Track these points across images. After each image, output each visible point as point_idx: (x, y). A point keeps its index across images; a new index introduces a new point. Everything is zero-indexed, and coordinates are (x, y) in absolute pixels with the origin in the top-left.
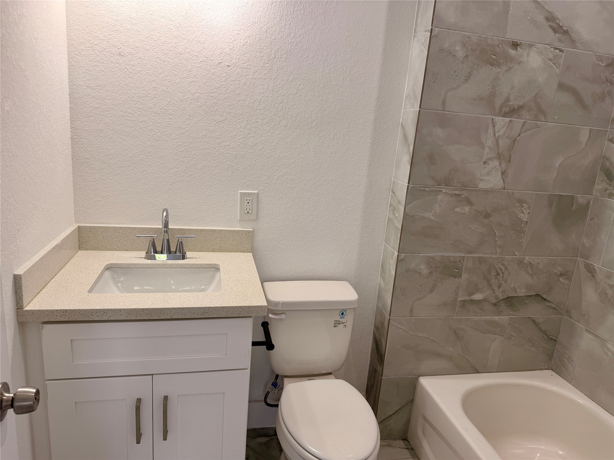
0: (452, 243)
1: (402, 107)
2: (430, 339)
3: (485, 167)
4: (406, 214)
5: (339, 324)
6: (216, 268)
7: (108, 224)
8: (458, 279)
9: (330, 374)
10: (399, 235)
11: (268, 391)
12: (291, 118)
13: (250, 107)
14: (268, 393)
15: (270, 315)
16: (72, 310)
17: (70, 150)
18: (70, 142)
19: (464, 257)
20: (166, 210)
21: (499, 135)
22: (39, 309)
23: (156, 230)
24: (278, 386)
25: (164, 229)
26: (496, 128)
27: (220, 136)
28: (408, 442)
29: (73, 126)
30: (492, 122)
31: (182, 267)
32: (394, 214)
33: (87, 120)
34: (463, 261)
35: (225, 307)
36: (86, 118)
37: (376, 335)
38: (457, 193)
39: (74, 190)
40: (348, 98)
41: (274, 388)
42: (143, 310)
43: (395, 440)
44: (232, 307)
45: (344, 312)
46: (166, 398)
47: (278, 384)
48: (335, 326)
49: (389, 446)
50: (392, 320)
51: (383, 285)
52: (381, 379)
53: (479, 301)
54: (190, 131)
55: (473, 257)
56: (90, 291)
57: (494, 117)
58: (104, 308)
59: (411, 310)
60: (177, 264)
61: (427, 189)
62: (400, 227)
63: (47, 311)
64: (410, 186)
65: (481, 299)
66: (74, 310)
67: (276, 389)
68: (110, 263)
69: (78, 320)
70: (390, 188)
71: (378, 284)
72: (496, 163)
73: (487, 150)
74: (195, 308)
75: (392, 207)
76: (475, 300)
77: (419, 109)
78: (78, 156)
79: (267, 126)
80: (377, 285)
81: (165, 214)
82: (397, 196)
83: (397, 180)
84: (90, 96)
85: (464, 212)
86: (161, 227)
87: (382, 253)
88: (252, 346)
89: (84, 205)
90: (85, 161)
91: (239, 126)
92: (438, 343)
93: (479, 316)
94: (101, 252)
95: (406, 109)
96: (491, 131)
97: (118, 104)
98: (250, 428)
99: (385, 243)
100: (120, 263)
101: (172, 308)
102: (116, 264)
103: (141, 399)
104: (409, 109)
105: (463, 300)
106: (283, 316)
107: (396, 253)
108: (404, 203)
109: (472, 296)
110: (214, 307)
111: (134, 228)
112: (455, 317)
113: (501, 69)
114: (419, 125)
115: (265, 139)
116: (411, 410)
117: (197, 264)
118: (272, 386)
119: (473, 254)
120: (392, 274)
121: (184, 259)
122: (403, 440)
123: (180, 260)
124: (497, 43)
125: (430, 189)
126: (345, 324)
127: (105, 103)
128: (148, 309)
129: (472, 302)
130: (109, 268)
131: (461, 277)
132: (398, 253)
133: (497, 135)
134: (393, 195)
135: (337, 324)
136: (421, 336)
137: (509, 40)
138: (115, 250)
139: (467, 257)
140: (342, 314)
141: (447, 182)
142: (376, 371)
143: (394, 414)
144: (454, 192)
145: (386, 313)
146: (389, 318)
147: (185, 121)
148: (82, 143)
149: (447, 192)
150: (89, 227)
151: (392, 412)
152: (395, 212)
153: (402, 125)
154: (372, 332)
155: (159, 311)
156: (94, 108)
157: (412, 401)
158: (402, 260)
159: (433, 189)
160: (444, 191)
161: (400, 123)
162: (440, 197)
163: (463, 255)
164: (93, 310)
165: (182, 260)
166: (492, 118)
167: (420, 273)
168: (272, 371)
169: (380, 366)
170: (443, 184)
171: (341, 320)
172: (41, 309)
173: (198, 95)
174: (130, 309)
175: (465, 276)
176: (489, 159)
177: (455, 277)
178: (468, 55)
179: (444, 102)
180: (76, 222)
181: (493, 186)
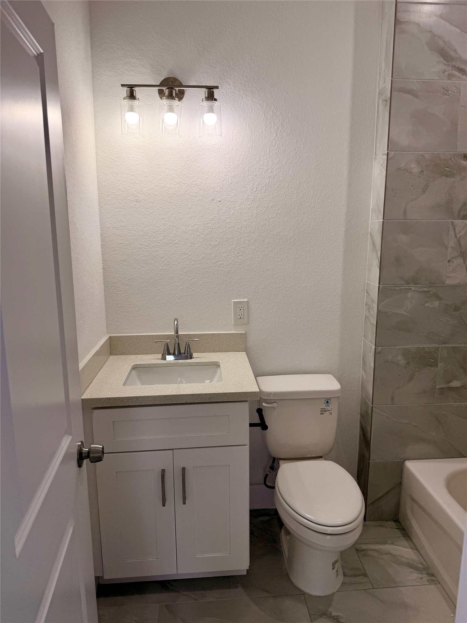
0: (426, 335)
1: (369, 218)
2: (412, 425)
3: (449, 266)
4: (380, 311)
5: (325, 411)
6: (216, 365)
7: (132, 333)
8: (435, 368)
9: (321, 457)
10: (375, 331)
11: (267, 474)
12: (273, 237)
13: (238, 232)
14: (267, 475)
15: (264, 404)
16: (114, 398)
17: (103, 277)
18: (101, 271)
19: (438, 348)
20: (176, 319)
21: (460, 236)
22: (91, 398)
23: (169, 337)
24: (275, 469)
25: (176, 335)
26: (456, 230)
27: (215, 257)
28: (400, 523)
29: (104, 259)
30: (452, 225)
31: (190, 365)
32: (370, 312)
33: (114, 253)
34: (438, 351)
35: (226, 393)
36: (113, 251)
37: (362, 423)
38: (426, 289)
39: (106, 308)
40: (320, 216)
41: (271, 471)
42: (165, 396)
43: (387, 521)
44: (232, 393)
45: (329, 401)
46: (184, 469)
47: (275, 468)
48: (321, 414)
49: (381, 526)
50: (374, 407)
51: (365, 377)
52: (369, 462)
53: (457, 388)
54: (192, 256)
55: (447, 347)
56: (124, 385)
57: (453, 221)
58: (136, 396)
59: (393, 399)
60: (186, 363)
61: (397, 288)
62: (375, 323)
63: (96, 399)
64: (381, 286)
65: (459, 386)
66: (116, 398)
67: (273, 472)
68: (136, 364)
69: (118, 406)
70: (365, 289)
71: (361, 376)
72: (460, 261)
73: (450, 250)
74: (203, 394)
75: (367, 306)
76: (452, 387)
77: (382, 220)
78: (108, 282)
79: (253, 246)
80: (359, 377)
81: (176, 322)
82: (370, 295)
83: (370, 281)
84: (115, 235)
85: (433, 306)
86: (173, 333)
87: (362, 348)
88: (250, 427)
89: (113, 319)
90: (113, 285)
91: (230, 248)
92: (420, 428)
93: (458, 402)
94: (127, 356)
95: (373, 220)
96: (452, 233)
97: (136, 239)
98: (252, 508)
99: (364, 339)
100: (143, 363)
101: (187, 395)
102: (140, 364)
103: (164, 469)
104: (375, 220)
105: (441, 387)
106: (275, 405)
107: (374, 347)
108: (376, 302)
109: (450, 384)
110: (218, 393)
111: (152, 335)
112: (435, 404)
113: (455, 179)
114: (384, 234)
115: (251, 256)
116: (400, 493)
117: (202, 362)
118: (270, 469)
119: (446, 345)
120: (372, 366)
121: (192, 359)
122: (394, 521)
123: (188, 359)
124: (449, 157)
125: (400, 288)
126: (330, 411)
127: (127, 239)
128: (169, 395)
129: (451, 389)
130: (135, 368)
131: (437, 366)
132: (375, 346)
133: (458, 236)
134: (368, 295)
135: (323, 411)
136: (404, 422)
137: (460, 153)
138: (138, 354)
139: (441, 347)
140: (327, 402)
141: (415, 281)
142: (364, 456)
143: (383, 496)
144: (422, 289)
145: (369, 402)
146: (372, 406)
147: (188, 248)
148: (111, 271)
149: (416, 289)
150: (118, 336)
151: (382, 494)
152: (370, 310)
153: (370, 234)
154: (359, 421)
155: (177, 397)
156: (119, 244)
157: (400, 484)
158: (379, 352)
159: (402, 287)
160: (413, 289)
161: (368, 233)
162: (410, 294)
163: (437, 346)
164: (129, 397)
165: (190, 359)
166: (452, 222)
167: (397, 364)
168: (270, 456)
169: (367, 451)
170: (411, 283)
171: (327, 408)
172: (92, 398)
173: (197, 226)
174: (155, 396)
175: (440, 365)
176: (453, 258)
177: (431, 366)
178: (423, 171)
179: (405, 213)
180: (108, 334)
181: (459, 282)
